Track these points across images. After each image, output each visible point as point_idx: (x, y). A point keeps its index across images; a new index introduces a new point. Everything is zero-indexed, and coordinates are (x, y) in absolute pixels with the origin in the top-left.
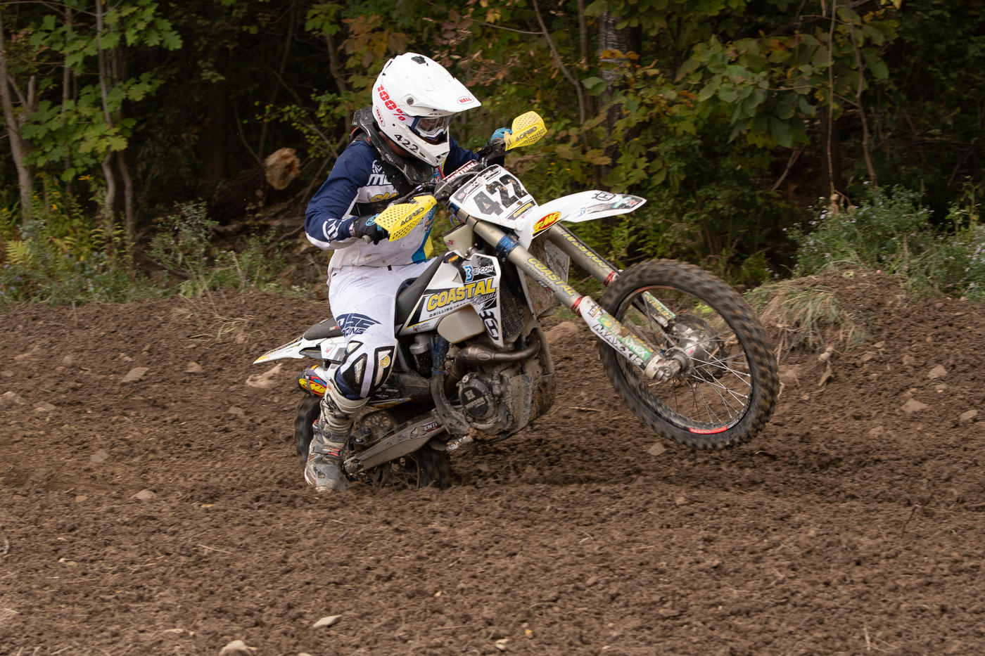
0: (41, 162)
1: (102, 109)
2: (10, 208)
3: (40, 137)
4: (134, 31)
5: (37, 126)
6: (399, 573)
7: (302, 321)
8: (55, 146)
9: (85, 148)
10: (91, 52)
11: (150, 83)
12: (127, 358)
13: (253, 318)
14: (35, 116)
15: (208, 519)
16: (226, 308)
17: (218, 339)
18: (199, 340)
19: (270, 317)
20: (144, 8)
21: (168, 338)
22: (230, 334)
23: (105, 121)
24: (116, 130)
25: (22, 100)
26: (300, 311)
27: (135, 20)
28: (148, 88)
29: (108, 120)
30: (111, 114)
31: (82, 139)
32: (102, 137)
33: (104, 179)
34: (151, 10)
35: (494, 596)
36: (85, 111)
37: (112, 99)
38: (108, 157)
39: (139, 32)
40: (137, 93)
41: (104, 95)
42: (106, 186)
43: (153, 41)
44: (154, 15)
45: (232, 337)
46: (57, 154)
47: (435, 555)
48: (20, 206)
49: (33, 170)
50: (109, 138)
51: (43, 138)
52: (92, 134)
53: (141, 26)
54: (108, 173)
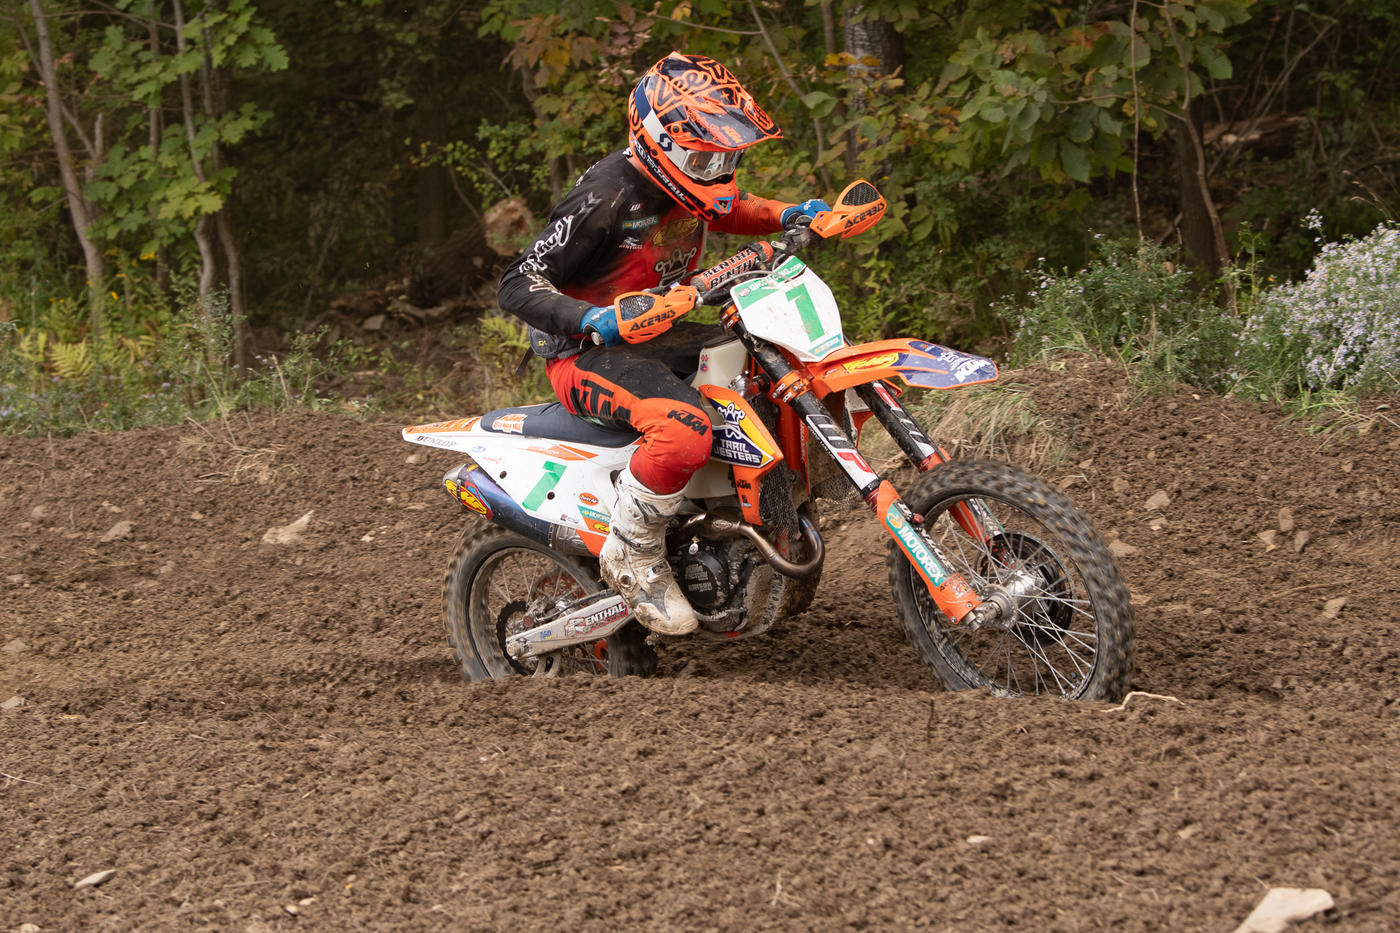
0: (112, 234)
1: (190, 157)
2: (76, 299)
3: (110, 198)
4: (221, 47)
5: (107, 183)
6: (230, 808)
7: (346, 451)
8: (131, 210)
9: (167, 212)
10: (169, 77)
11: (253, 118)
12: (115, 509)
13: (284, 448)
14: (104, 170)
15: (45, 737)
16: (250, 436)
17: (235, 479)
18: (210, 481)
19: (305, 446)
20: (237, 15)
21: (169, 478)
22: (251, 471)
23: (195, 174)
24: (207, 185)
25: (89, 148)
26: (346, 437)
27: (224, 32)
28: (249, 125)
29: (198, 171)
30: (203, 162)
31: (165, 200)
32: (190, 195)
33: (198, 253)
34: (246, 18)
35: (332, 838)
36: (167, 161)
37: (203, 143)
38: (201, 224)
39: (229, 49)
40: (234, 133)
41: (191, 137)
42: (201, 263)
43: (248, 59)
44: (250, 24)
45: (254, 475)
46: (133, 221)
47: (296, 781)
48: (86, 295)
49: (102, 245)
50: (199, 197)
51: (115, 200)
52: (176, 192)
53: (231, 40)
54: (203, 246)
